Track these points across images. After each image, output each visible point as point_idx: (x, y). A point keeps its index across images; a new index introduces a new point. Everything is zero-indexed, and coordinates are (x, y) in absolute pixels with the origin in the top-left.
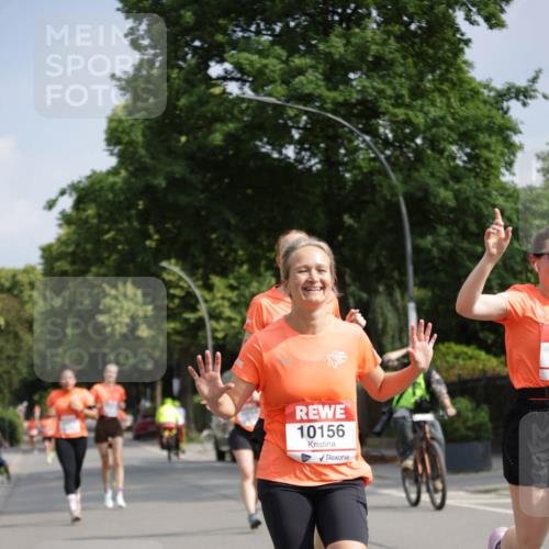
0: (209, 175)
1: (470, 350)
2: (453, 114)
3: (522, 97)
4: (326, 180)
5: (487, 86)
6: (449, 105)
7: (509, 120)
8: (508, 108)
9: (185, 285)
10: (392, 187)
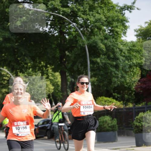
0: (18, 37)
1: (110, 99)
2: (105, 15)
3: (129, 9)
4: (59, 39)
5: (117, 5)
6: (104, 12)
7: (125, 17)
8: (125, 13)
9: (9, 76)
10: (83, 42)
